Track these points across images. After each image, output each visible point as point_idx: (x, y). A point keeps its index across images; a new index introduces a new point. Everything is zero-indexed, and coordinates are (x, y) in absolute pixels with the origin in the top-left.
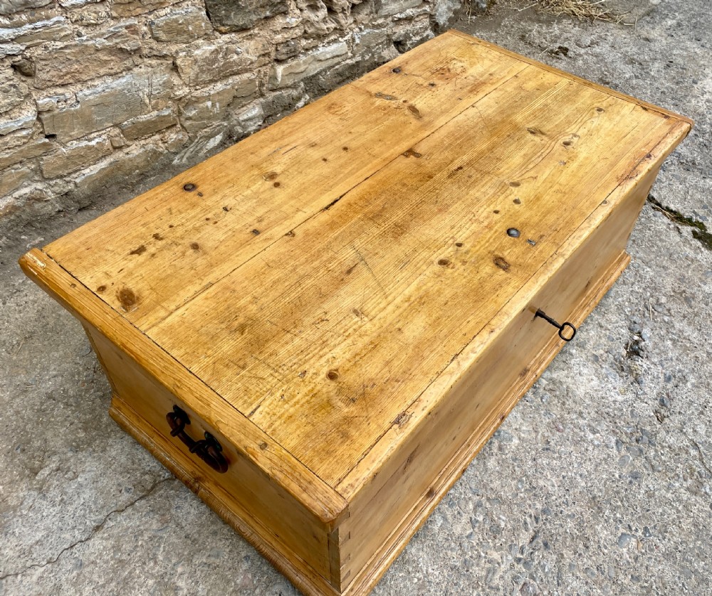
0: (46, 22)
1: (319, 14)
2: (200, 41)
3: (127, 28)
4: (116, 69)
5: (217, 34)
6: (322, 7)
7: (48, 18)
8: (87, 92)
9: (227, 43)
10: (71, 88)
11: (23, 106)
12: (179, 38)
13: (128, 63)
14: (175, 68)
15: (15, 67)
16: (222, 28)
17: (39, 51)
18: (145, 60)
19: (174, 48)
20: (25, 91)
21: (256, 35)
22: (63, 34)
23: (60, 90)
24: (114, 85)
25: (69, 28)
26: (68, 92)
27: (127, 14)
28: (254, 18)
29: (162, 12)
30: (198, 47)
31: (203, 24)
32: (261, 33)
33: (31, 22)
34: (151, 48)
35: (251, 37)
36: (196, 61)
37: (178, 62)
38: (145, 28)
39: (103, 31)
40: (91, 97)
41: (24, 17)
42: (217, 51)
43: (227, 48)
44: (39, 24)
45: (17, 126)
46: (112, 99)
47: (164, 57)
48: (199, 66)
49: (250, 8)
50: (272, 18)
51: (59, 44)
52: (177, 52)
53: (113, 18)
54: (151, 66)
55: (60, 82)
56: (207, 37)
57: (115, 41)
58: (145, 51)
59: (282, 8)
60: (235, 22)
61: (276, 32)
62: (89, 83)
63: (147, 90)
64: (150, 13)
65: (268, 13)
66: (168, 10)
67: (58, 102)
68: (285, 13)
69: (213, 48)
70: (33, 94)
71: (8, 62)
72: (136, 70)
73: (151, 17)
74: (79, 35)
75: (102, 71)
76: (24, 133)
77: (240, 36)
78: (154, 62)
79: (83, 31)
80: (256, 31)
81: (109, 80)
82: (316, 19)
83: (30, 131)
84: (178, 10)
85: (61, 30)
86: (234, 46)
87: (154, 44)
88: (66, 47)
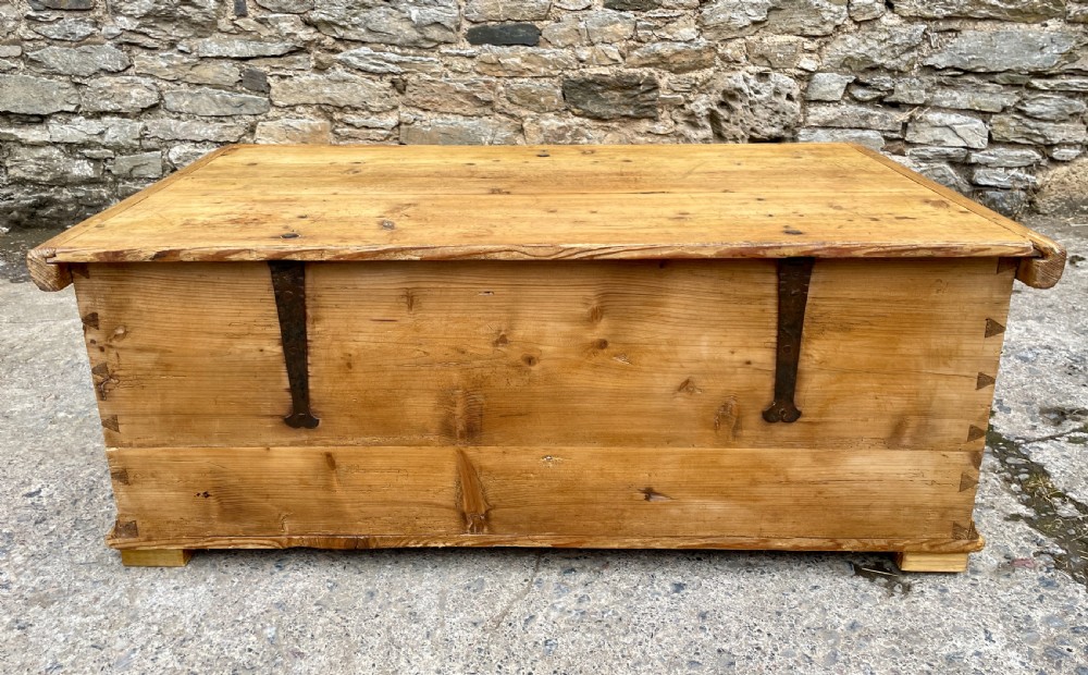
0: (424, 59)
1: (699, 132)
2: (551, 115)
3: (485, 82)
4: (468, 112)
5: (570, 113)
6: (704, 127)
7: (426, 56)
8: (440, 121)
9: (578, 125)
10: (429, 114)
11: (391, 113)
12: (532, 106)
13: (479, 111)
14: (521, 130)
15: (393, 82)
16: (576, 110)
17: (413, 79)
18: (497, 114)
19: (524, 113)
20: (395, 103)
21: (614, 129)
22: (433, 70)
23: (420, 112)
24: (462, 123)
25: (439, 68)
26: (426, 116)
27: (489, 73)
28: (613, 111)
29: (520, 80)
30: (547, 119)
31: (556, 100)
32: (622, 130)
33: (414, 55)
34: (504, 106)
35: (608, 129)
36: (541, 130)
37: (525, 125)
38: (502, 88)
39: (466, 78)
40: (441, 126)
41: (412, 52)
42: (566, 129)
43: (577, 130)
44: (418, 58)
45: (380, 124)
46: (457, 134)
47: (512, 116)
48: (545, 136)
49: (611, 102)
50: (637, 118)
51: (429, 78)
52: (526, 117)
53: (477, 72)
54: (499, 120)
55: (422, 105)
56: (558, 113)
57: (473, 89)
58: (498, 107)
59: (650, 113)
60: (590, 108)
61: (638, 133)
62: (445, 115)
63: (489, 138)
64: (511, 78)
65: (631, 113)
66: (526, 80)
67: (415, 120)
68: (654, 119)
69: (562, 124)
70: (400, 107)
71: (389, 77)
72: (485, 118)
73: (510, 81)
74: (447, 76)
75: (457, 110)
76: (383, 132)
77: (596, 123)
78: (503, 118)
79: (450, 74)
80: (615, 125)
81: (461, 118)
82: (695, 136)
83: (388, 132)
84: (535, 82)
85: (433, 67)
86: (586, 131)
87: (507, 104)
88: (433, 81)
